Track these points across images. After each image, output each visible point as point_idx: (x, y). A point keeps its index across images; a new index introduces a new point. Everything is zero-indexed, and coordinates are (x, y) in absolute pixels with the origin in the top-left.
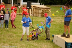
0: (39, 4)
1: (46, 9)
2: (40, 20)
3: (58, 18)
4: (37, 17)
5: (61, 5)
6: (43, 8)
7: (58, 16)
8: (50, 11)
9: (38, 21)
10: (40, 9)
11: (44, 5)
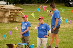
0: (5, 3)
1: (16, 11)
2: (7, 29)
3: (35, 23)
4: (2, 24)
5: (38, 3)
6: (11, 10)
7: (34, 20)
8: (23, 14)
9: (4, 30)
10: (7, 11)
11: (13, 4)
